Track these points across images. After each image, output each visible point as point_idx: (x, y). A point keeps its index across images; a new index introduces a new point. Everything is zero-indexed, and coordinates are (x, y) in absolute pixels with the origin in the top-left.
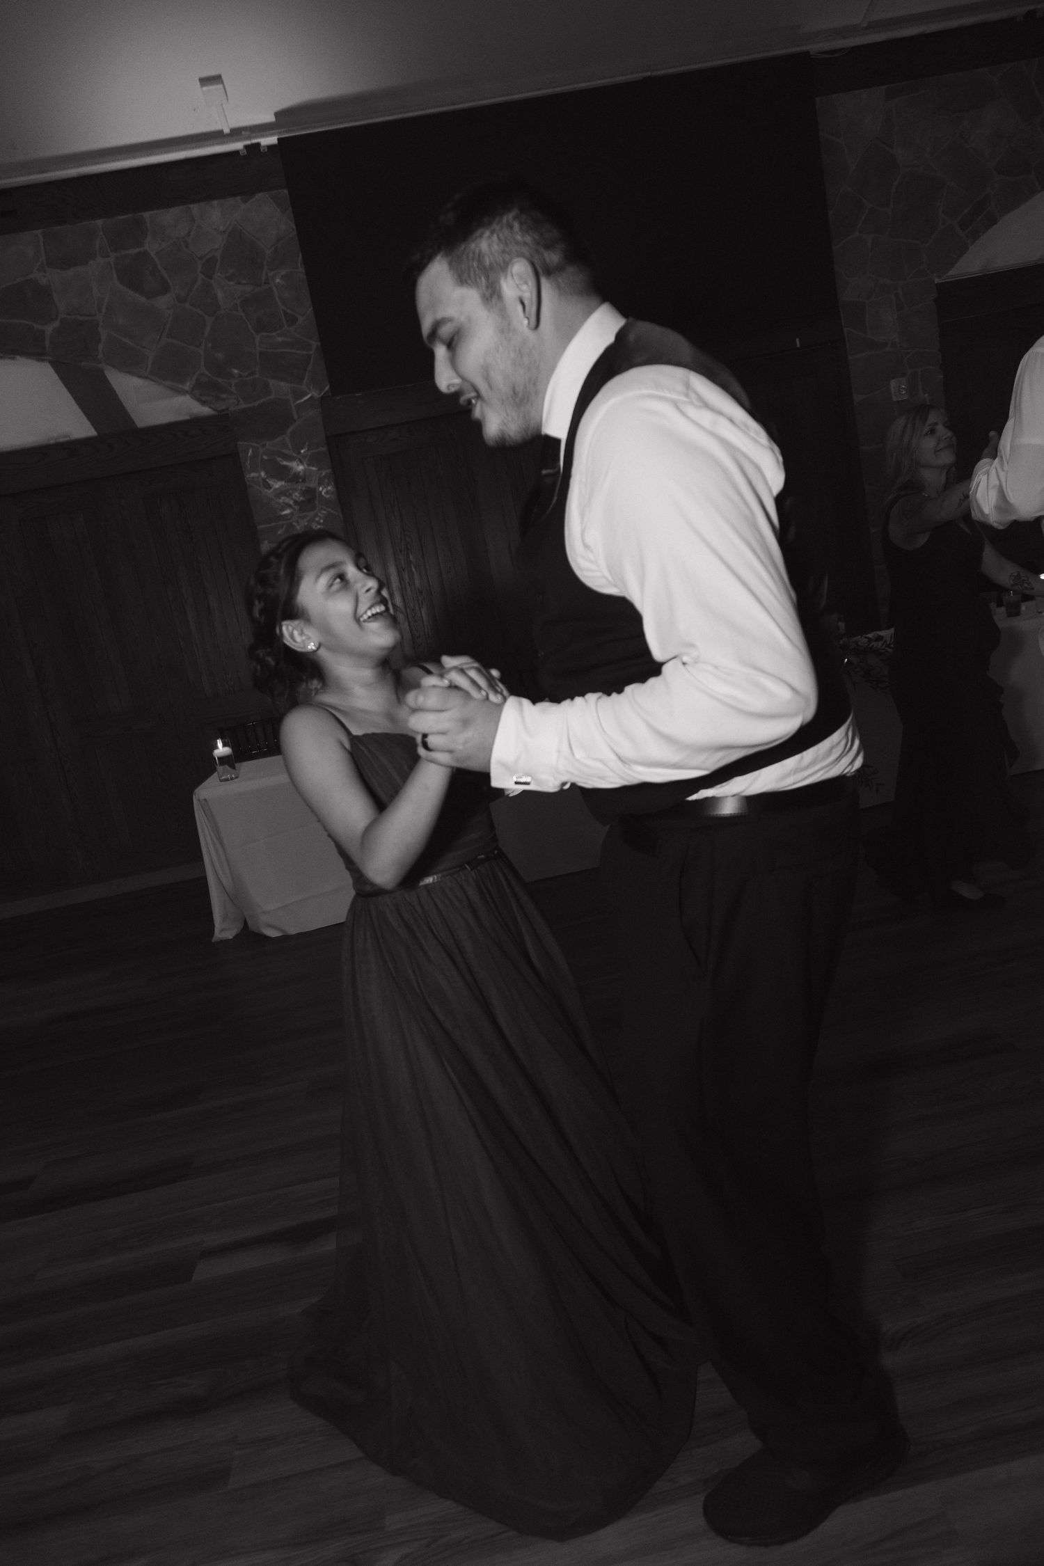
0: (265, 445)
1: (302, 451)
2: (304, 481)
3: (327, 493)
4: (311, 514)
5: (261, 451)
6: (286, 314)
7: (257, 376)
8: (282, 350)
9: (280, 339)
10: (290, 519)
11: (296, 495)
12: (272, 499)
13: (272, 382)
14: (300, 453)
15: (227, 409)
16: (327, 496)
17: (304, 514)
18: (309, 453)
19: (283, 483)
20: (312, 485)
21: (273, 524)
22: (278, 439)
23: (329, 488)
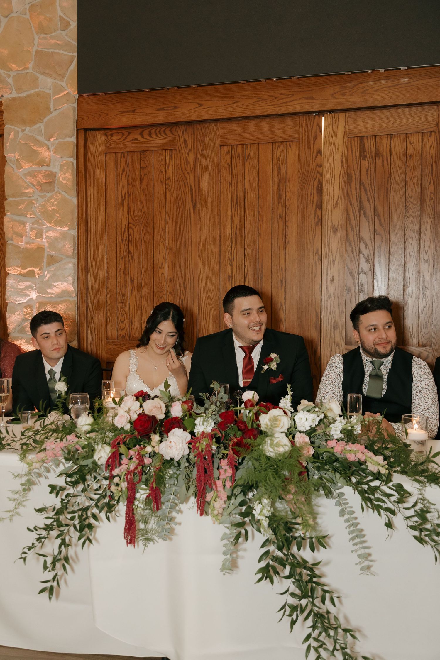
0: (25, 130)
1: (52, 140)
2: (48, 165)
3: (64, 179)
4: (49, 195)
5: (21, 134)
6: (62, 19)
7: (30, 71)
8: (52, 50)
9: (53, 41)
10: (33, 196)
11: (41, 178)
12: (21, 178)
13: (41, 77)
14: (50, 141)
15: (2, 96)
16: (64, 182)
17: (45, 194)
18: (57, 141)
19: (31, 165)
20: (56, 170)
21: (19, 199)
22: (36, 126)
23: (67, 175)
